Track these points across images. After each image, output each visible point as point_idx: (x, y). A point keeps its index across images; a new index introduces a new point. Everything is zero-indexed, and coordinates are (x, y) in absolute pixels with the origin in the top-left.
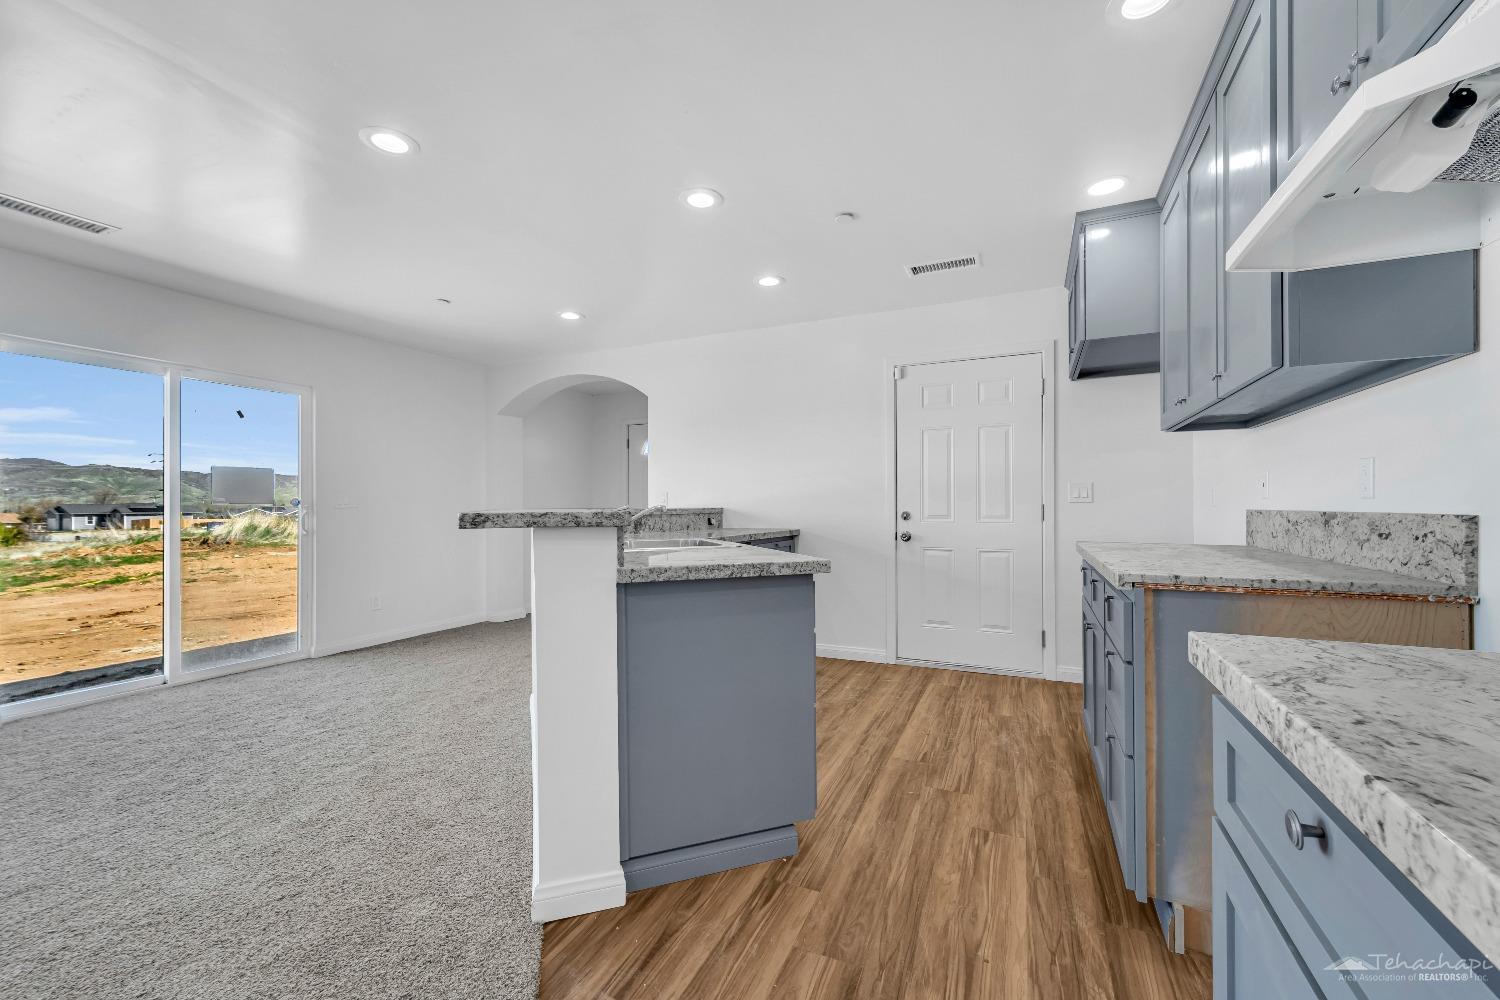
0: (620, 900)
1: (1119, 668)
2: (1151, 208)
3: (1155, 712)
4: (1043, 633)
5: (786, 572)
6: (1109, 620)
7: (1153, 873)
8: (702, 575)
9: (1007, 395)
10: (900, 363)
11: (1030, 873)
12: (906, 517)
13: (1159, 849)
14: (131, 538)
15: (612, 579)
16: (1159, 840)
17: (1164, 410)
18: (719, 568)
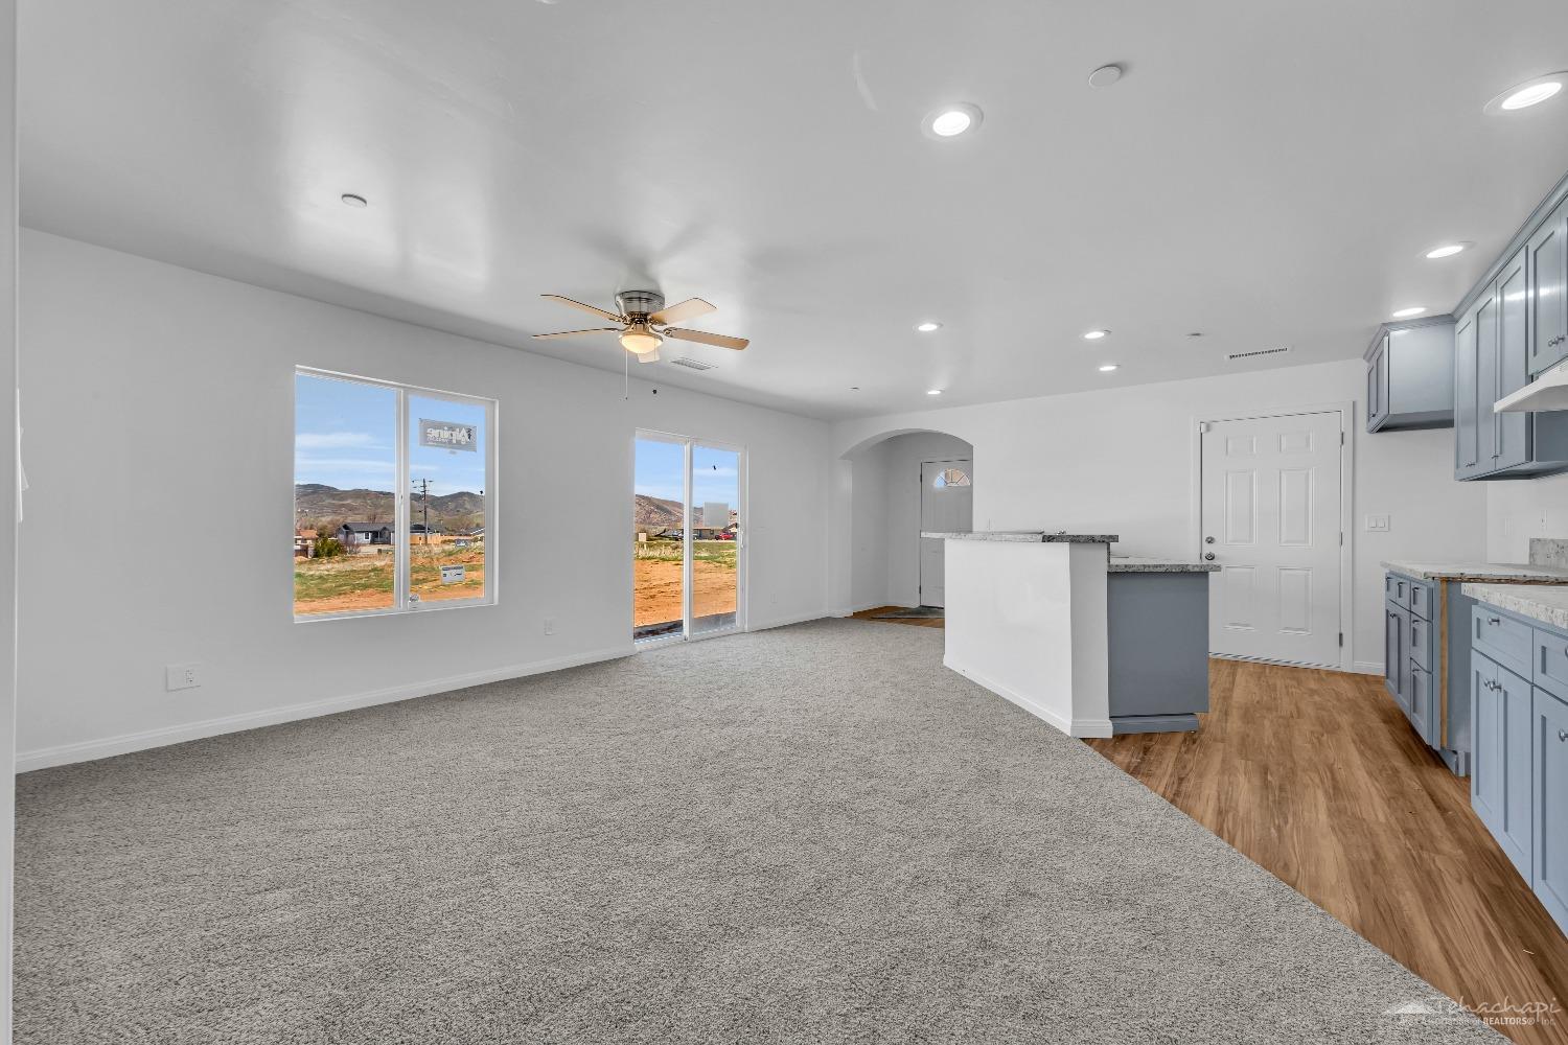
0: (1109, 735)
1: (1423, 628)
2: (1450, 320)
3: (1447, 654)
4: (1341, 635)
5: (1197, 569)
6: (1414, 603)
7: (1445, 734)
8: (1151, 570)
9: (1308, 444)
10: (1207, 420)
11: (1358, 749)
12: (1210, 541)
13: (1449, 722)
14: (444, 551)
15: (1105, 569)
16: (1449, 716)
17: (1458, 466)
18: (1160, 566)
